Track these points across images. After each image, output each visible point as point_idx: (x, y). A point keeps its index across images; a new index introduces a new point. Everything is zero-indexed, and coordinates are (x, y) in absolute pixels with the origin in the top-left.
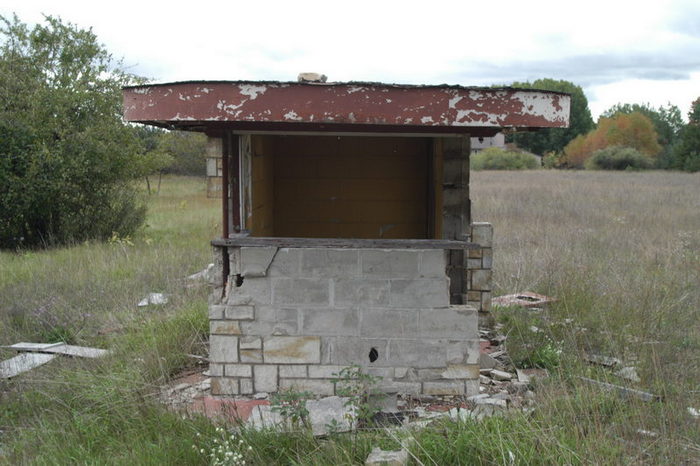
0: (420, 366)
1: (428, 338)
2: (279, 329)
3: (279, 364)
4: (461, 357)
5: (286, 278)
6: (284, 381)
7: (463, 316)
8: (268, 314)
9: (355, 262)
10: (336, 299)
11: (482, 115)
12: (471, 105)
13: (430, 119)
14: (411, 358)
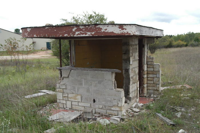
0: (106, 105)
1: (108, 97)
2: (71, 92)
3: (72, 101)
4: (117, 104)
5: (73, 78)
6: (73, 106)
7: (117, 92)
8: (69, 87)
9: (89, 75)
10: (85, 85)
11: (85, 33)
12: (81, 30)
13: (67, 35)
14: (103, 103)
